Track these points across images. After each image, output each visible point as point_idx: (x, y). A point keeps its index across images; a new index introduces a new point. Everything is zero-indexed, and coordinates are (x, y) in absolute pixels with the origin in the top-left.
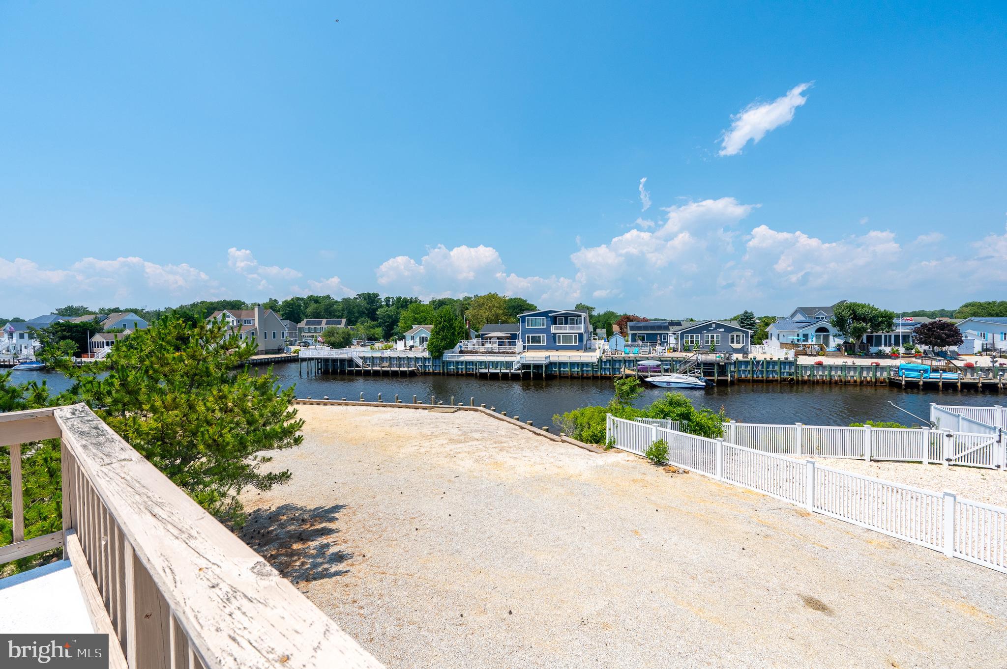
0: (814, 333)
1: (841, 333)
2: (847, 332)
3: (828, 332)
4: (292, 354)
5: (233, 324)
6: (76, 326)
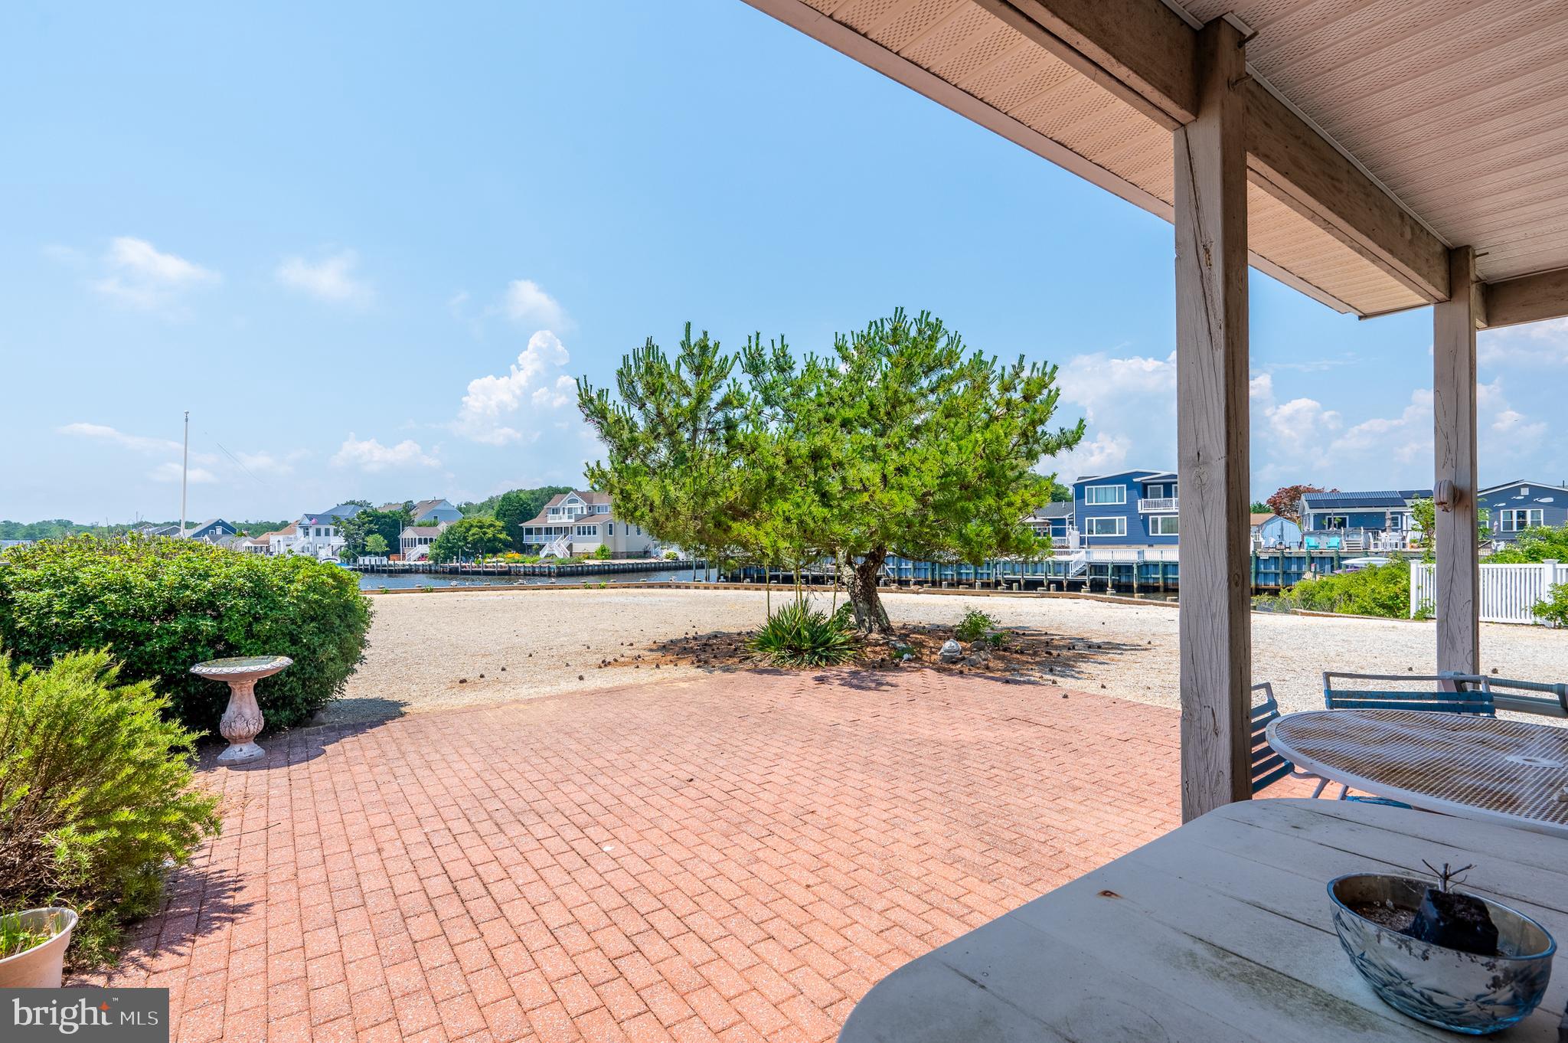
4: (664, 560)
5: (582, 513)
6: (385, 516)
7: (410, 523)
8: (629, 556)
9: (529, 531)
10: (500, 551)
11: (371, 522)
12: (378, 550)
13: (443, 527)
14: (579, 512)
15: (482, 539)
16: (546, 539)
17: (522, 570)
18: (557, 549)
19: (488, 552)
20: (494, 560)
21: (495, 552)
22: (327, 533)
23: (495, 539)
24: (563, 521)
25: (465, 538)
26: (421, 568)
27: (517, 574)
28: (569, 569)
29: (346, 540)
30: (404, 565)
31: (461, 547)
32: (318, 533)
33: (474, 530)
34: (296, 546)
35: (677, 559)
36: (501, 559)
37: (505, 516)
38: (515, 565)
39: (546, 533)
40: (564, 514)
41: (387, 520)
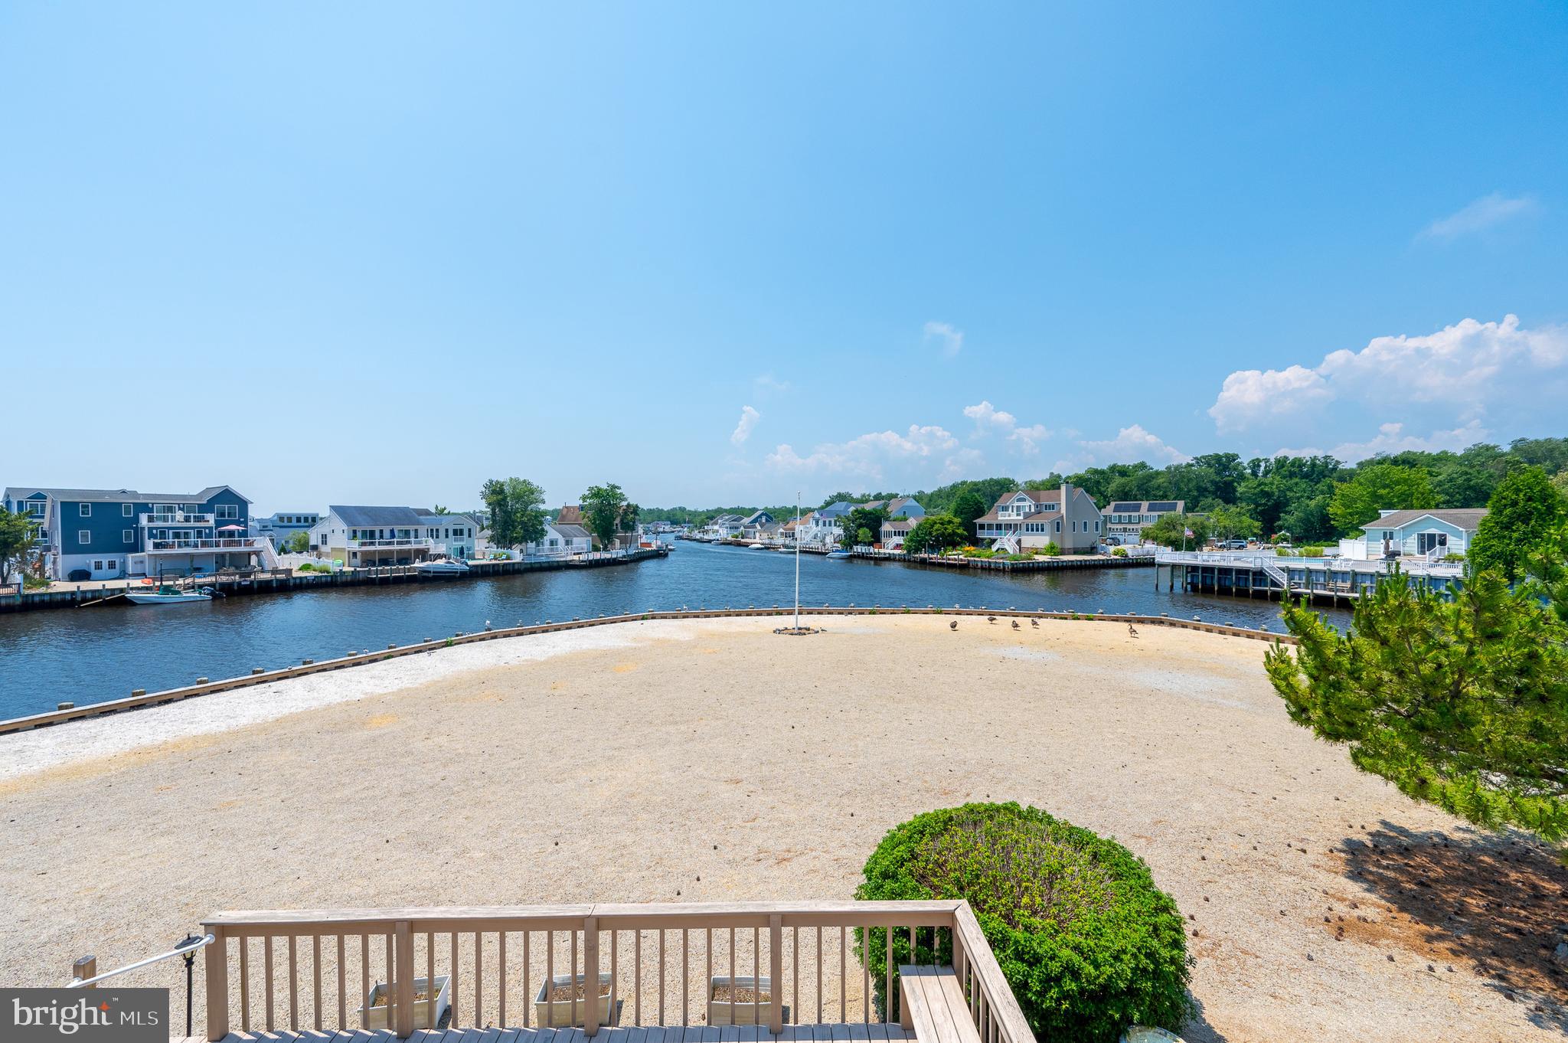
4: (1113, 557)
5: (1030, 510)
6: (870, 513)
7: (887, 519)
8: (1076, 552)
9: (982, 527)
10: (959, 544)
11: (860, 518)
12: (866, 540)
13: (912, 523)
14: (1027, 510)
15: (943, 533)
16: (997, 534)
17: (979, 564)
18: (1007, 543)
19: (948, 545)
20: (954, 552)
21: (954, 545)
22: (830, 525)
23: (954, 533)
24: (1011, 518)
25: (930, 533)
26: (897, 557)
27: (975, 568)
28: (1021, 565)
29: (844, 532)
30: (885, 554)
31: (927, 541)
32: (824, 525)
33: (937, 526)
34: (811, 534)
35: (1126, 556)
36: (960, 552)
37: (961, 513)
38: (972, 559)
39: (997, 529)
40: (1013, 511)
41: (872, 516)
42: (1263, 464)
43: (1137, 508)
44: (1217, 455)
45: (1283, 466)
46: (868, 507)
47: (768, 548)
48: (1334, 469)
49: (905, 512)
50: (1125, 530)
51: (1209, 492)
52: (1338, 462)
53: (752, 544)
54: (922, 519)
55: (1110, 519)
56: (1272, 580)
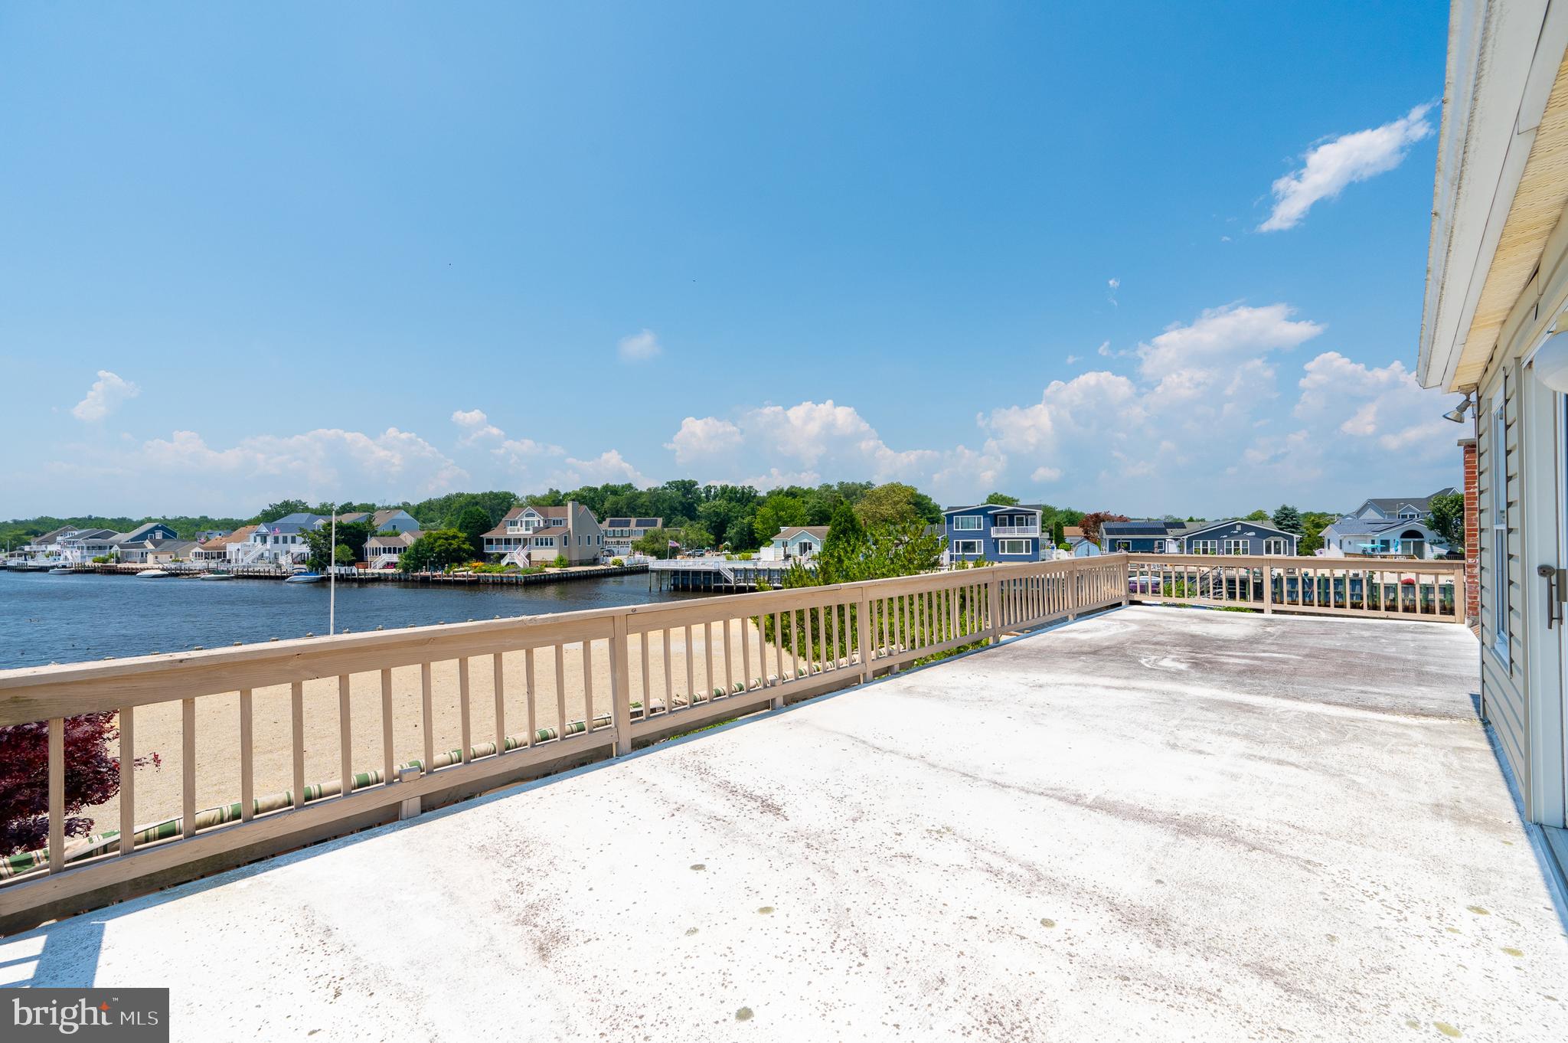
0: (1398, 539)
1: (1443, 539)
2: (1453, 537)
3: (1422, 537)
4: (612, 567)
5: (539, 525)
6: (349, 527)
7: (374, 534)
8: (581, 564)
9: (490, 542)
10: (465, 560)
11: (335, 533)
12: (346, 560)
13: (408, 539)
15: (447, 549)
16: (506, 549)
18: (517, 557)
19: (454, 561)
20: (461, 569)
21: (460, 561)
22: (286, 541)
23: (460, 549)
24: (521, 533)
25: (432, 550)
26: (390, 578)
27: (486, 583)
28: (534, 578)
29: (312, 550)
30: (373, 574)
31: (429, 557)
32: (276, 541)
33: (440, 542)
34: (254, 554)
35: (623, 565)
36: (468, 568)
37: (467, 527)
38: (483, 574)
39: (505, 544)
40: (521, 526)
41: (352, 531)
42: (713, 490)
43: (627, 524)
44: (683, 481)
45: (725, 492)
46: (347, 519)
47: (177, 575)
48: (755, 496)
49: (394, 527)
50: (618, 543)
51: (678, 511)
52: (756, 491)
53: (142, 570)
54: (421, 535)
55: (606, 533)
56: (725, 579)
